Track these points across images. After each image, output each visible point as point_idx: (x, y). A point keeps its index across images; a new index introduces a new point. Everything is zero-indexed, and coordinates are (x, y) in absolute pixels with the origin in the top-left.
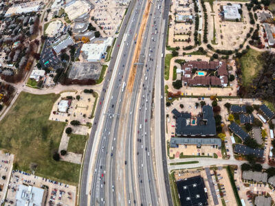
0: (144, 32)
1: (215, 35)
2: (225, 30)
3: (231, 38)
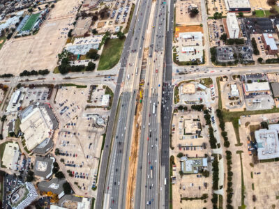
0: (134, 193)
1: (243, 197)
2: (258, 183)
3: (268, 197)
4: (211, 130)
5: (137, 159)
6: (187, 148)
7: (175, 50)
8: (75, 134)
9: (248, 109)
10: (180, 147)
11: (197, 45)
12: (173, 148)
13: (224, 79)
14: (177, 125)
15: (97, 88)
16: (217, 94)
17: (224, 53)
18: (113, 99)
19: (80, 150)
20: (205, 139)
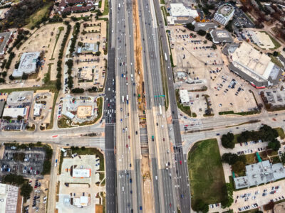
2: (46, 42)
3: (43, 35)
4: (69, 72)
5: (135, 49)
6: (92, 60)
7: (101, 176)
8: (206, 64)
9: (32, 92)
10: (98, 61)
11: (67, 184)
12: (105, 59)
13: (44, 125)
14: (100, 78)
15: (203, 113)
16: (57, 107)
17: (35, 165)
18: (177, 102)
19: (194, 53)
20: (76, 67)
